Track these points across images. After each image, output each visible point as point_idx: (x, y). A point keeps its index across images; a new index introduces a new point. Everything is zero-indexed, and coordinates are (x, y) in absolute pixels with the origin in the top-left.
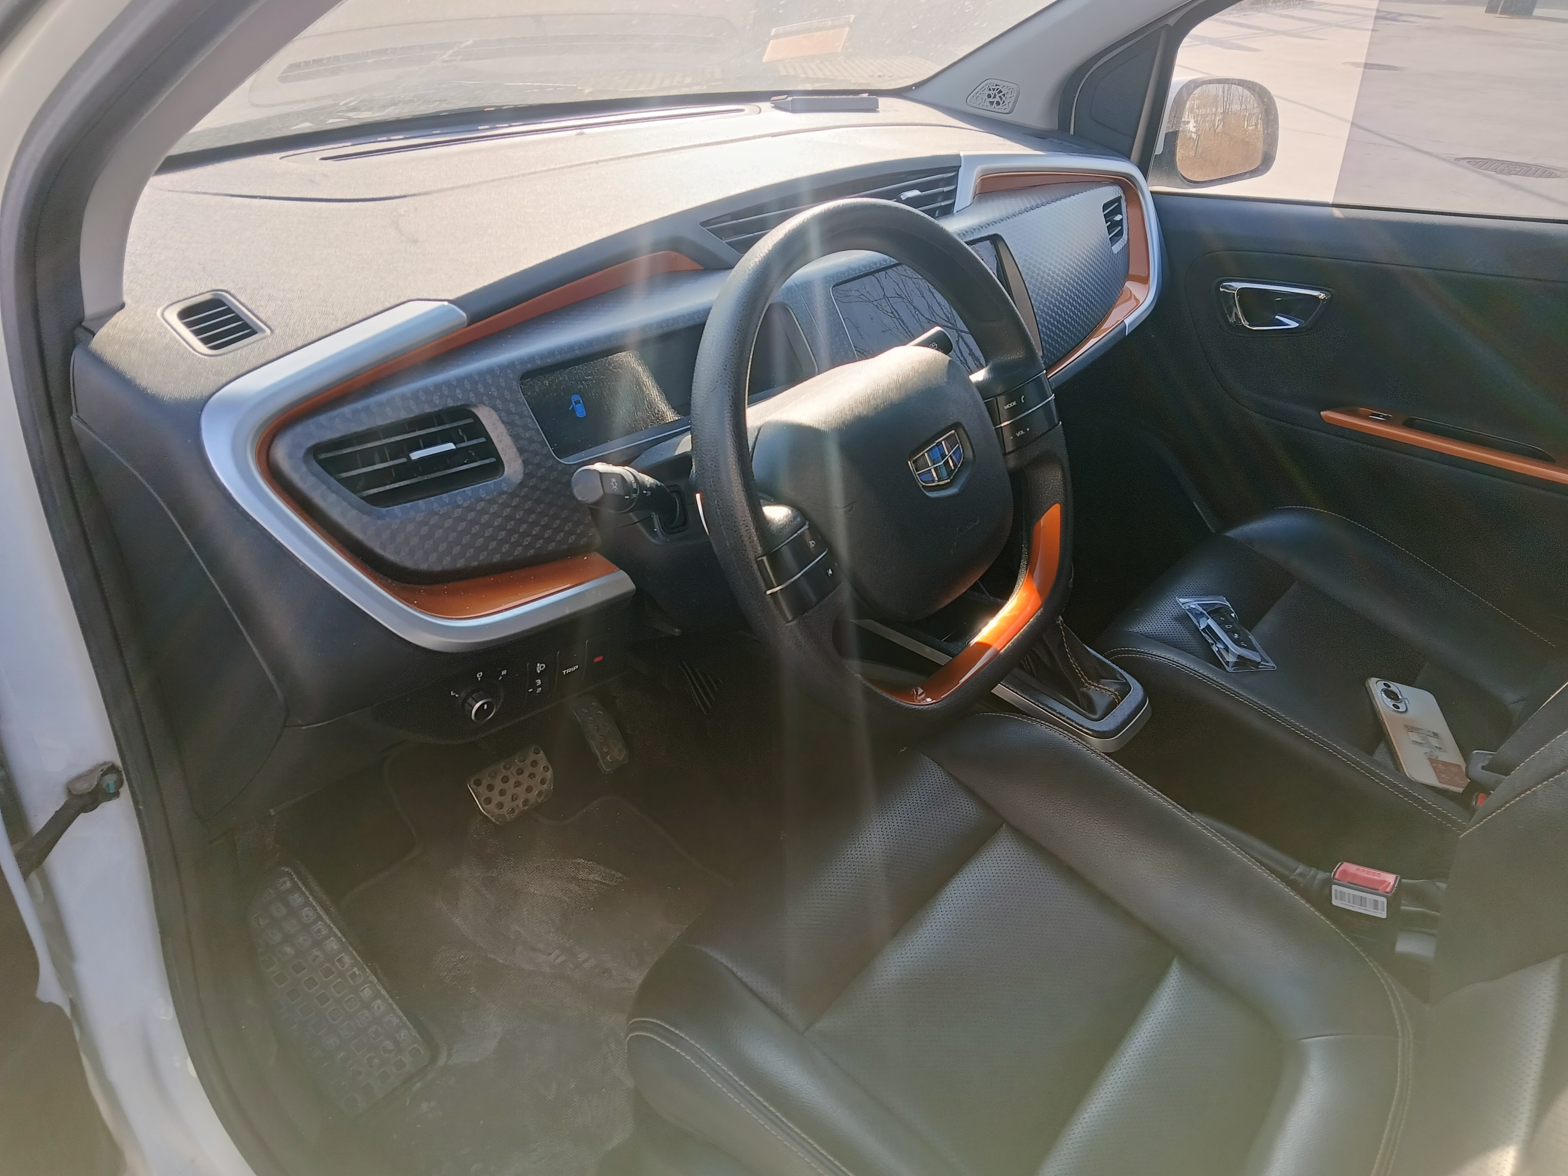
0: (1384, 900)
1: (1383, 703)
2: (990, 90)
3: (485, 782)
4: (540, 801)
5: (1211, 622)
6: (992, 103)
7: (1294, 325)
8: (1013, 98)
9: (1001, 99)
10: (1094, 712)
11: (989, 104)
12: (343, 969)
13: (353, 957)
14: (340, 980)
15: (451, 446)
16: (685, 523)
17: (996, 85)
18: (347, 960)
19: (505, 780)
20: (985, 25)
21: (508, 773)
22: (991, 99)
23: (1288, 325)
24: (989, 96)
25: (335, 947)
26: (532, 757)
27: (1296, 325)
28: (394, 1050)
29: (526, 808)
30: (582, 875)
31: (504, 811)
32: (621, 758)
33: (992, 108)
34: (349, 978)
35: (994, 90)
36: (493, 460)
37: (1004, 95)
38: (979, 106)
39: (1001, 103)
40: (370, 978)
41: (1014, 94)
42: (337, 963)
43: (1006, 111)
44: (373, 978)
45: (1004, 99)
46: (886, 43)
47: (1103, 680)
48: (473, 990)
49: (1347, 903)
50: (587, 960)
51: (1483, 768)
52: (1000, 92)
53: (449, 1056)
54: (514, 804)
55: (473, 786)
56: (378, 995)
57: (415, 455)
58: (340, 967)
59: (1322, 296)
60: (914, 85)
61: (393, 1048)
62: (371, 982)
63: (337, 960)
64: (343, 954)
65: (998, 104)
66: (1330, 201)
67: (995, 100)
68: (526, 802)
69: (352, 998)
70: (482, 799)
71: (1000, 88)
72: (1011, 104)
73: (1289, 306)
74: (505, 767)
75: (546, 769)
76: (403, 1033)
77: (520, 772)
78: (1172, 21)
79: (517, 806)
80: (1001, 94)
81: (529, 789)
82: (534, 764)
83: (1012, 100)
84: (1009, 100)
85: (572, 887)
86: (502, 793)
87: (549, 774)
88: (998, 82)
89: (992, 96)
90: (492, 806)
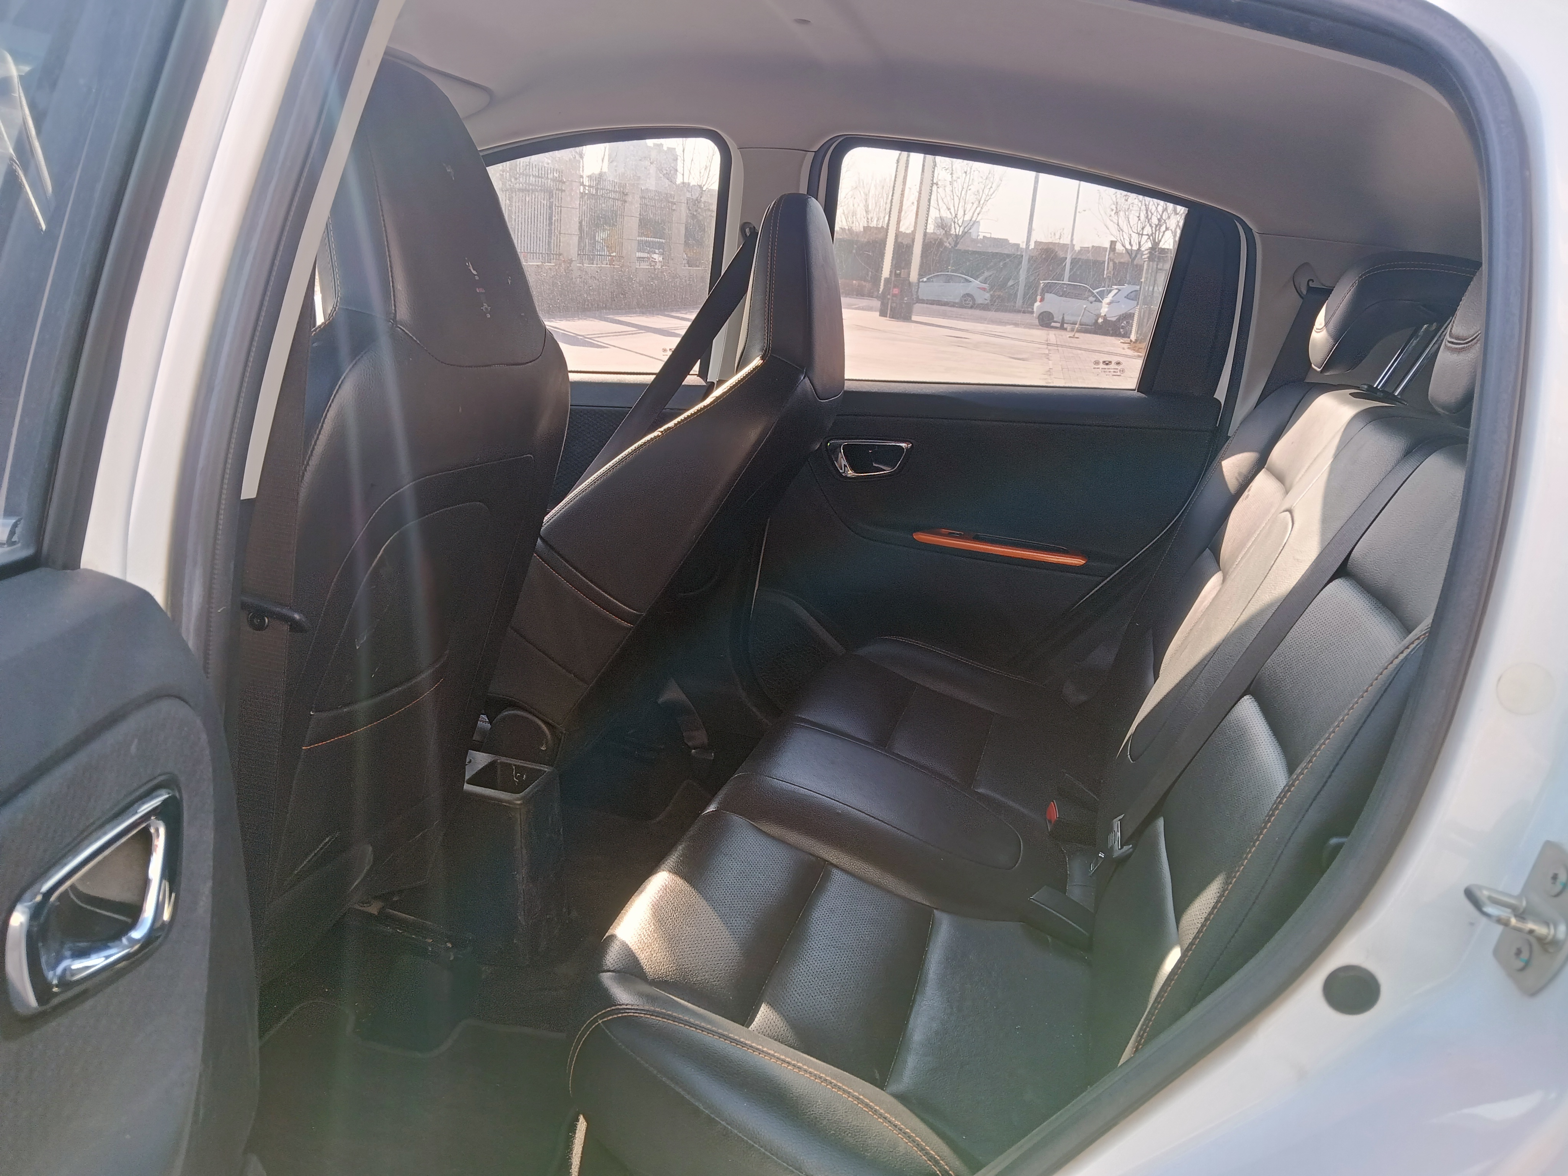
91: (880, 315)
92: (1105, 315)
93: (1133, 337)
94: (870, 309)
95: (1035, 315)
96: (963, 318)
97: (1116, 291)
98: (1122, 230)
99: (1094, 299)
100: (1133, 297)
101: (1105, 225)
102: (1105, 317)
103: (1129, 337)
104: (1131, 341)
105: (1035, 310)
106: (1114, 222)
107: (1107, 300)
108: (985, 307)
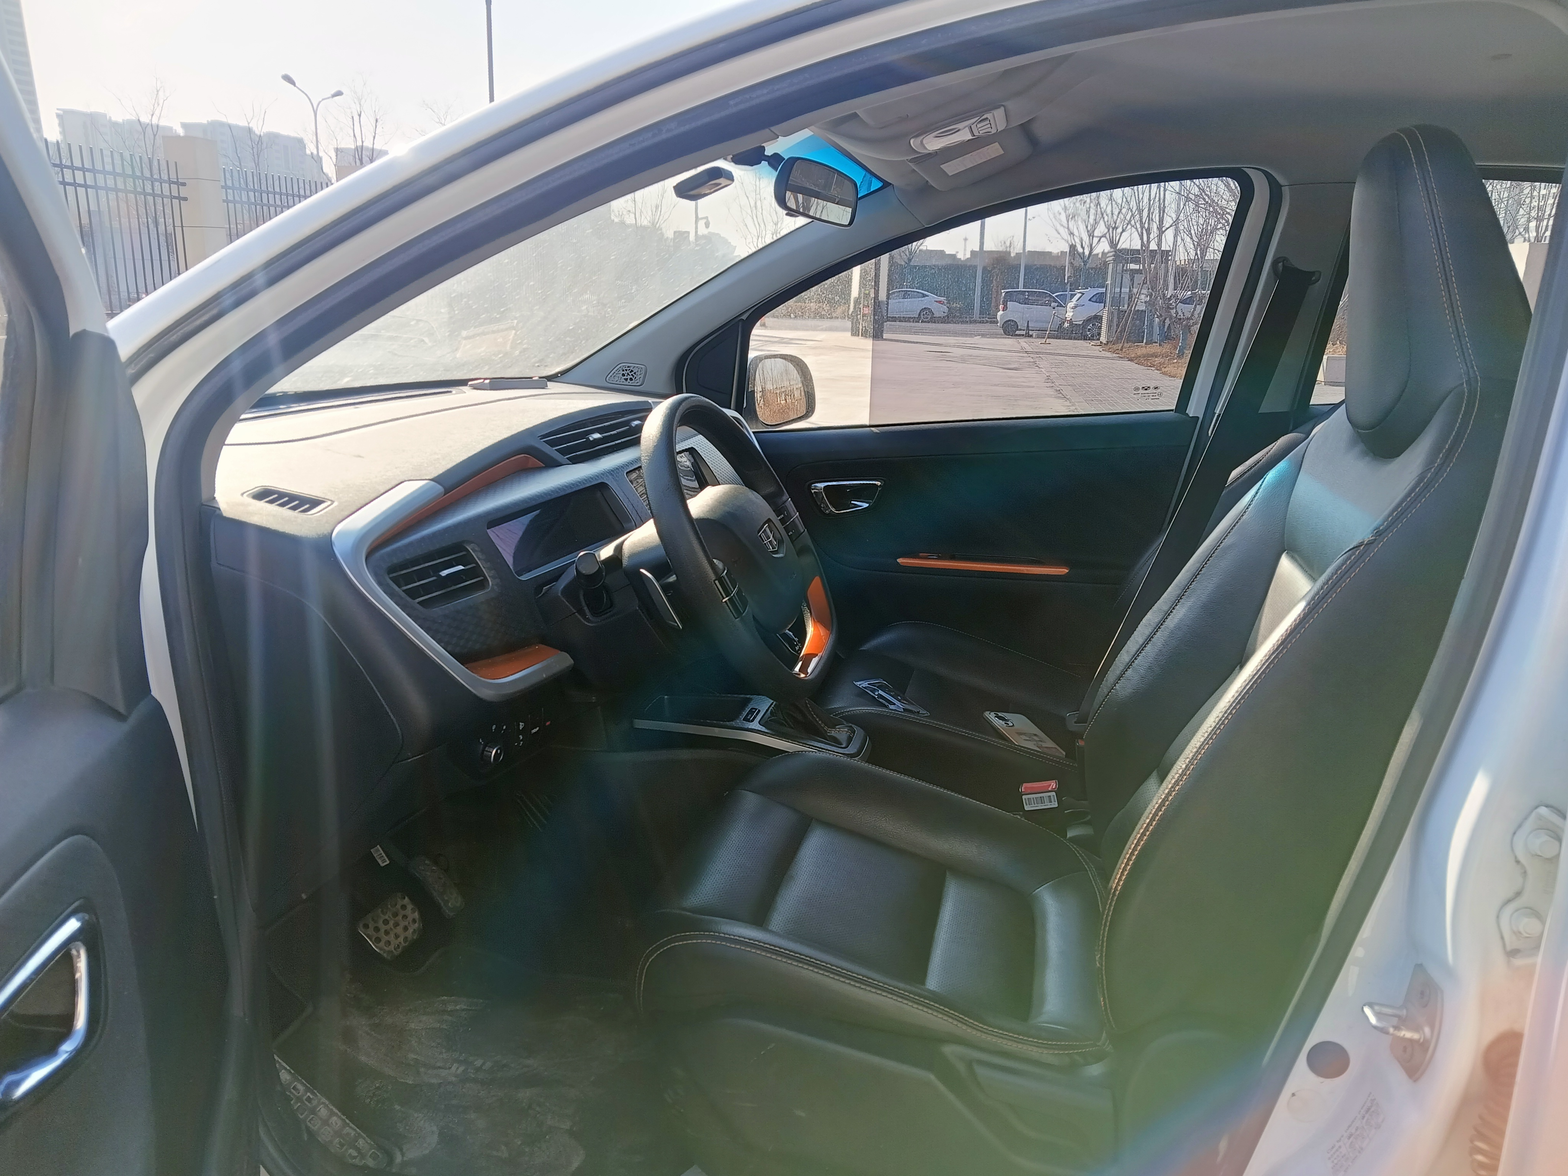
0: (1054, 793)
1: (998, 723)
2: (623, 371)
3: (372, 925)
4: (415, 937)
5: (881, 692)
6: (626, 380)
7: (866, 505)
8: (643, 375)
9: (633, 376)
10: (841, 744)
11: (624, 380)
12: (300, 1094)
13: (305, 1085)
14: (299, 1104)
15: (461, 567)
16: (612, 605)
17: (628, 367)
18: (300, 1087)
19: (386, 922)
20: (616, 326)
21: (387, 917)
22: (625, 377)
23: (861, 506)
24: (623, 375)
25: (288, 1078)
26: (400, 903)
27: (867, 505)
28: (357, 1156)
29: (407, 943)
30: (450, 1008)
31: (392, 948)
32: (458, 905)
33: (627, 383)
34: (305, 1102)
35: (626, 370)
36: (482, 578)
37: (635, 373)
38: (617, 383)
39: (633, 379)
40: (322, 1101)
41: (643, 372)
42: (292, 1090)
43: (638, 384)
44: (324, 1100)
45: (635, 376)
46: (550, 340)
47: (837, 727)
48: (397, 1107)
49: (1033, 805)
50: (483, 1064)
51: (1075, 722)
52: (632, 371)
53: (403, 1155)
54: (397, 942)
55: (363, 930)
56: (332, 1114)
57: (444, 573)
58: (296, 1094)
59: (879, 483)
60: (559, 373)
61: (356, 1154)
62: (323, 1103)
63: (293, 1088)
64: (295, 1083)
65: (631, 379)
66: (867, 423)
67: (629, 377)
68: (406, 939)
69: (313, 1117)
70: (373, 939)
71: (631, 368)
72: (641, 379)
73: (859, 493)
74: (382, 911)
75: (413, 911)
76: (361, 1142)
77: (396, 915)
78: (744, 317)
79: (400, 943)
80: (632, 373)
81: (406, 929)
82: (404, 907)
83: (642, 376)
84: (639, 377)
85: (446, 1017)
86: (387, 933)
87: (416, 915)
88: (629, 365)
89: (626, 375)
90: (382, 944)
91: (853, 335)
92: (1071, 319)
93: (1103, 339)
94: (844, 330)
95: (999, 324)
96: (931, 333)
97: (1080, 295)
98: (1072, 234)
99: (1057, 304)
100: (1100, 299)
101: (1056, 230)
102: (1071, 321)
103: (1099, 339)
104: (1101, 342)
105: (999, 319)
106: (1064, 227)
107: (1071, 305)
108: (945, 320)
